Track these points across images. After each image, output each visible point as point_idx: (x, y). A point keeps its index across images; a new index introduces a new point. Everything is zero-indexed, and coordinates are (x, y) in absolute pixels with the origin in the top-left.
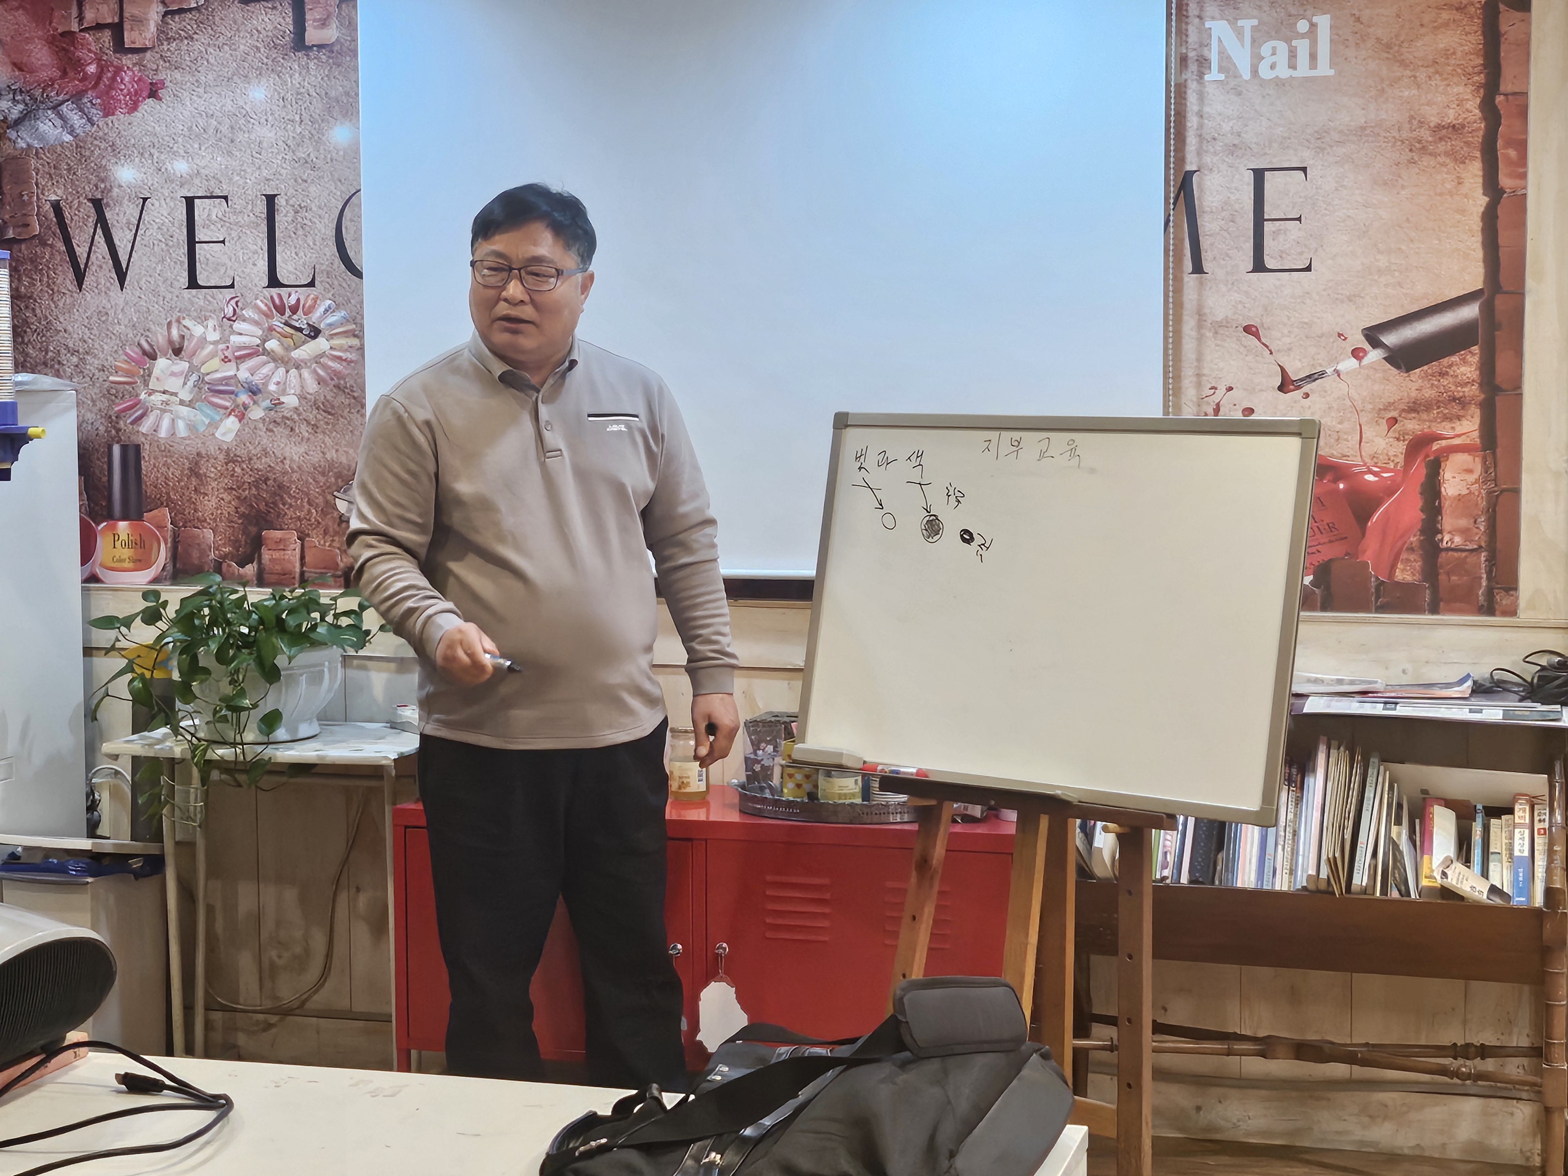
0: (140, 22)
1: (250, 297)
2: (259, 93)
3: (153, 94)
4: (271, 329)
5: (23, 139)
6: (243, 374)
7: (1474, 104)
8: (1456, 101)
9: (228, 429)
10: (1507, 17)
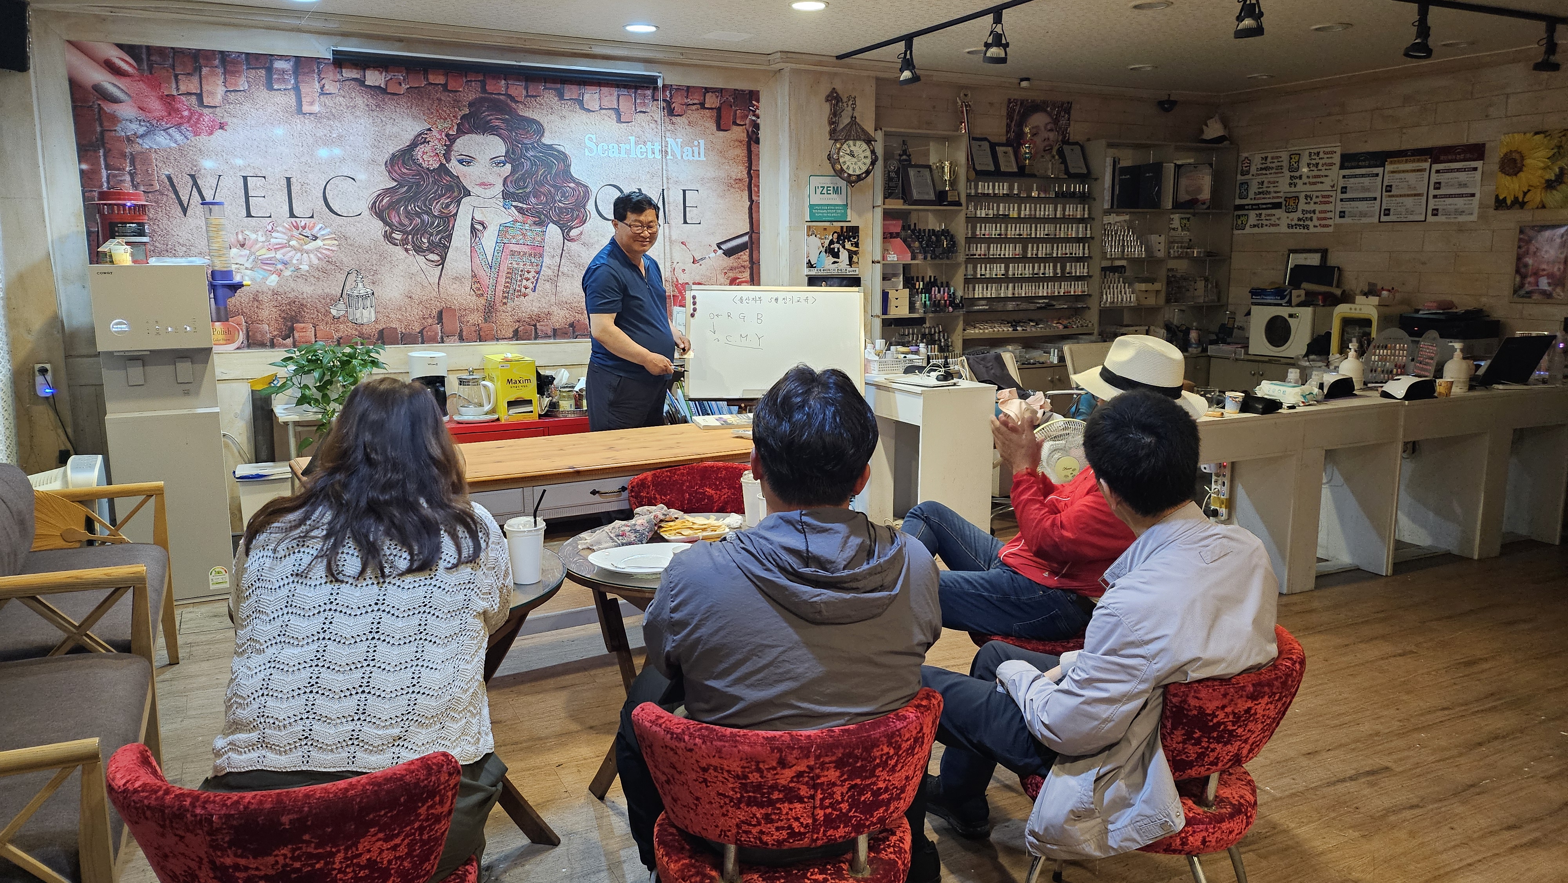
0: (212, 94)
1: (279, 221)
2: (279, 131)
3: (222, 127)
4: (292, 236)
6: (279, 256)
7: (745, 173)
8: (740, 172)
9: (273, 280)
10: (754, 146)
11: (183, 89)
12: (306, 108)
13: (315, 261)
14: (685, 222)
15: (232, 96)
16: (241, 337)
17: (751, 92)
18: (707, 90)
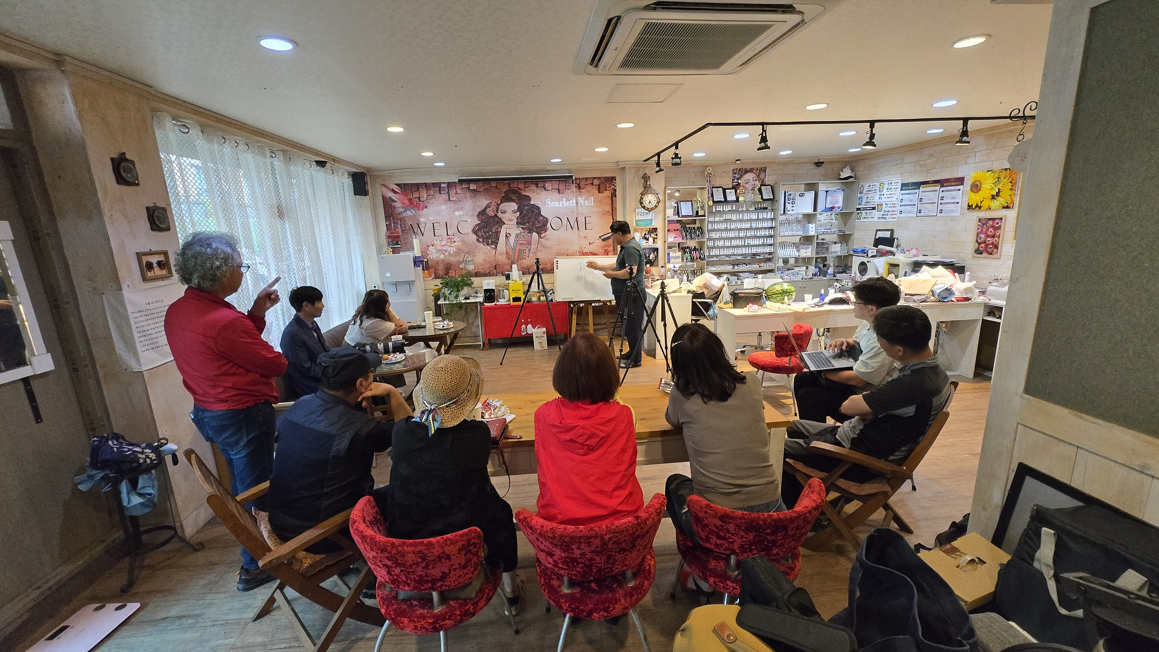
0: (423, 197)
1: (444, 237)
2: (443, 207)
3: (426, 208)
4: (448, 242)
5: (404, 215)
6: (444, 249)
7: (610, 208)
8: (609, 208)
9: (442, 256)
10: (614, 198)
11: (414, 196)
12: (451, 199)
13: (455, 250)
14: (586, 229)
15: (429, 197)
16: (433, 275)
17: (612, 177)
18: (594, 178)
